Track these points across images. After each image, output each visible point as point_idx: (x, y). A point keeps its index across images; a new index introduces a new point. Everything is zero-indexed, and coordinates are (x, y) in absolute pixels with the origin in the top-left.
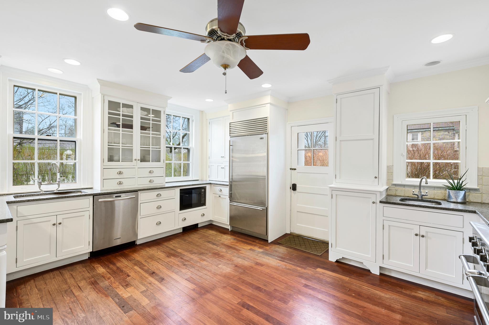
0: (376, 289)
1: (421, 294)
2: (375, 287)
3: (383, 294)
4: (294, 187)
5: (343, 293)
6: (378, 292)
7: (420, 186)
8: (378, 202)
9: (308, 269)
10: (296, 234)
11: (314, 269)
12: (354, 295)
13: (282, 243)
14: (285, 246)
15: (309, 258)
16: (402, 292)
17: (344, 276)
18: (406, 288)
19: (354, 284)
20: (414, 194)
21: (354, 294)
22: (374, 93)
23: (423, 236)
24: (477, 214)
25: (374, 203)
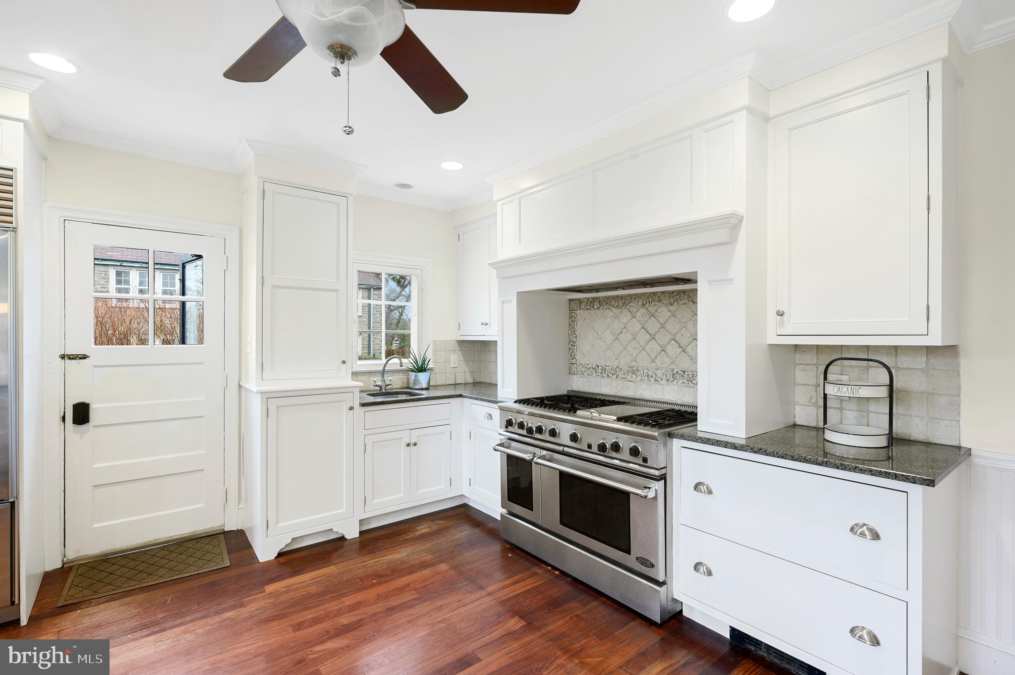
0: (382, 554)
1: (423, 529)
2: (377, 553)
3: (398, 556)
4: (81, 413)
5: (361, 590)
6: (389, 557)
7: (383, 372)
8: (357, 405)
9: (250, 602)
10: (91, 558)
11: (261, 593)
12: (375, 581)
13: (81, 600)
14: (102, 600)
15: (213, 584)
16: (407, 539)
17: (324, 569)
18: (405, 532)
19: (352, 569)
20: (377, 386)
21: (373, 580)
22: (338, 204)
23: (415, 444)
24: (466, 397)
25: (351, 408)
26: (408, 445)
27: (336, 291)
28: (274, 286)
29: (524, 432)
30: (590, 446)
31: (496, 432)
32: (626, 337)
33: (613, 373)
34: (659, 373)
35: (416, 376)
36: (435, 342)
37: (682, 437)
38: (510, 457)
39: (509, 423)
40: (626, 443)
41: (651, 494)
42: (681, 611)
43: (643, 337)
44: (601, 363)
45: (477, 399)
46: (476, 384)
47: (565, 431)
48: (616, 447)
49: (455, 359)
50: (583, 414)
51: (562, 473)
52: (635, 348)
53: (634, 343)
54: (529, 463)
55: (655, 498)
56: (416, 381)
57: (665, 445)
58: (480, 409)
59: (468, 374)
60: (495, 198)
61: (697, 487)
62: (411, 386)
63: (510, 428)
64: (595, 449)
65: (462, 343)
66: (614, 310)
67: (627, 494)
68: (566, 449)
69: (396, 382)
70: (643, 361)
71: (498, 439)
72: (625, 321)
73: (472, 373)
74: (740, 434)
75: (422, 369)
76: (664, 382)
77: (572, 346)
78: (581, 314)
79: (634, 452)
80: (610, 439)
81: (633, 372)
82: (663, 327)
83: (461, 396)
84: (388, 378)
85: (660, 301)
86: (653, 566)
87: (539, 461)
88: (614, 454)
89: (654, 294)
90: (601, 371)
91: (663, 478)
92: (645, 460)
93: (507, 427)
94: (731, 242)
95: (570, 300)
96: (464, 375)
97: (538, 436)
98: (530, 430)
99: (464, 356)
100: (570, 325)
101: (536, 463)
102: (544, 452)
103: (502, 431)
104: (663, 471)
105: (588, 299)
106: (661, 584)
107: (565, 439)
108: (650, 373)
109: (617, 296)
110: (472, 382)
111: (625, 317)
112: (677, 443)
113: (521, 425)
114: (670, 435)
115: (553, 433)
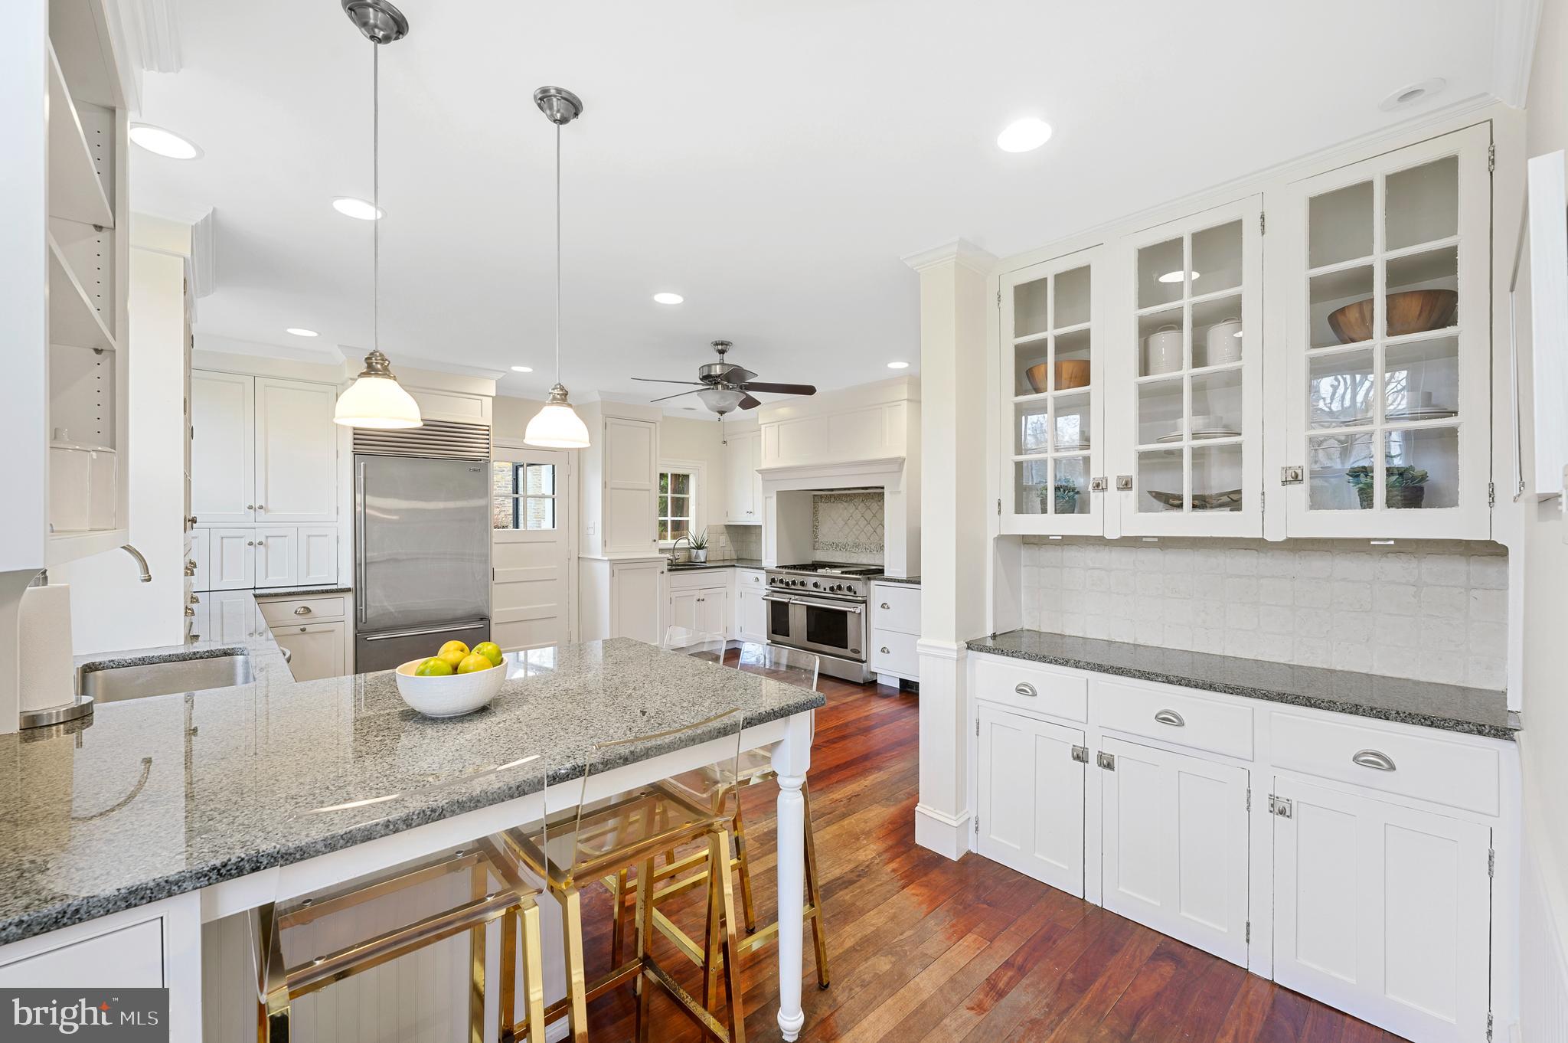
7: (674, 549)
8: (665, 571)
20: (672, 558)
22: (650, 428)
23: (703, 600)
24: (738, 567)
25: (663, 573)
26: (699, 600)
27: (649, 490)
28: (612, 489)
29: (784, 586)
30: (825, 589)
31: (763, 587)
32: (852, 522)
33: (844, 547)
34: (872, 547)
35: (697, 553)
36: (708, 526)
37: (875, 579)
38: (773, 602)
39: (773, 580)
40: (845, 584)
41: (858, 611)
42: (876, 680)
43: (863, 522)
44: (836, 541)
45: (747, 567)
46: (739, 560)
47: (810, 581)
48: (840, 588)
49: (724, 540)
50: (820, 571)
51: (808, 607)
52: (856, 530)
53: (857, 527)
54: (786, 605)
55: (860, 614)
56: (697, 556)
57: (866, 584)
58: (749, 575)
59: (733, 552)
60: (760, 423)
61: (883, 606)
62: (693, 560)
63: (773, 584)
64: (828, 590)
65: (728, 527)
66: (845, 504)
67: (845, 613)
68: (811, 593)
69: (682, 557)
70: (863, 539)
71: (765, 592)
72: (851, 511)
73: (736, 551)
74: (904, 576)
75: (700, 547)
76: (875, 552)
77: (815, 527)
78: (822, 506)
79: (849, 589)
80: (837, 583)
81: (856, 547)
82: (874, 516)
83: (734, 566)
84: (677, 554)
85: (872, 499)
86: (859, 652)
87: (794, 602)
88: (839, 592)
89: (869, 493)
90: (836, 546)
91: (865, 602)
92: (855, 593)
93: (771, 584)
94: (901, 470)
95: (814, 495)
96: (730, 553)
97: (793, 587)
98: (787, 584)
99: (730, 537)
100: (814, 513)
101: (792, 603)
102: (797, 597)
103: (768, 587)
104: (864, 599)
105: (827, 495)
106: (863, 662)
107: (810, 587)
108: (867, 547)
109: (846, 494)
110: (736, 558)
111: (851, 508)
112: (873, 583)
113: (781, 581)
114: (869, 579)
115: (802, 584)
